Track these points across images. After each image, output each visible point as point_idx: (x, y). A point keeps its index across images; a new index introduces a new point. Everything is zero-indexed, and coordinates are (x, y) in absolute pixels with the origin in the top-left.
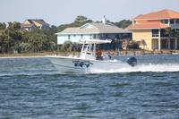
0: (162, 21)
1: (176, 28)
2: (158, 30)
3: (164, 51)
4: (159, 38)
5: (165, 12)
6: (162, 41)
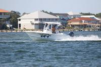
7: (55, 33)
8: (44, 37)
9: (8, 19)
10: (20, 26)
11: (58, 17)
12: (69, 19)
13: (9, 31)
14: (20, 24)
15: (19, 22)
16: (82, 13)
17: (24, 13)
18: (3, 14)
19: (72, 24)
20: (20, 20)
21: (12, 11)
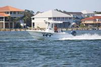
0: (5, 12)
1: (13, 16)
2: (3, 18)
3: (7, 29)
4: (4, 22)
5: (7, 7)
6: (5, 23)
7: (57, 32)
8: (46, 36)
9: (22, 18)
10: (34, 25)
11: (72, 16)
12: (83, 18)
13: (23, 30)
14: (34, 23)
15: (33, 21)
16: (95, 12)
17: (38, 12)
18: (17, 13)
19: (86, 22)
20: (33, 19)
21: (26, 10)
